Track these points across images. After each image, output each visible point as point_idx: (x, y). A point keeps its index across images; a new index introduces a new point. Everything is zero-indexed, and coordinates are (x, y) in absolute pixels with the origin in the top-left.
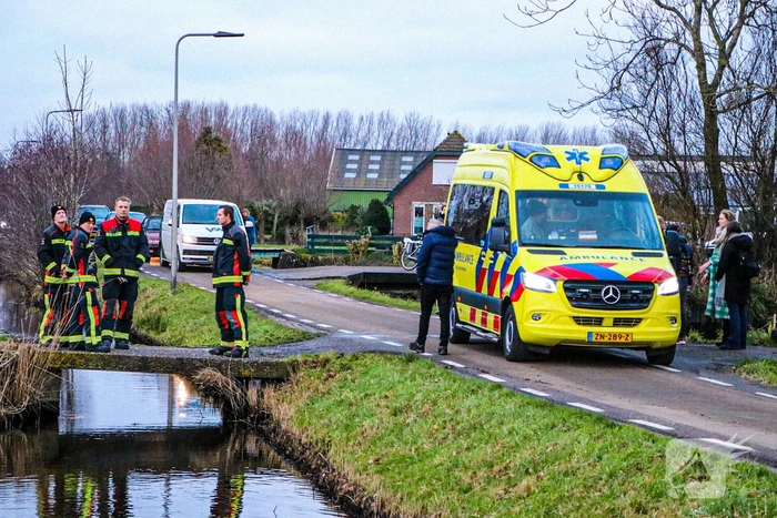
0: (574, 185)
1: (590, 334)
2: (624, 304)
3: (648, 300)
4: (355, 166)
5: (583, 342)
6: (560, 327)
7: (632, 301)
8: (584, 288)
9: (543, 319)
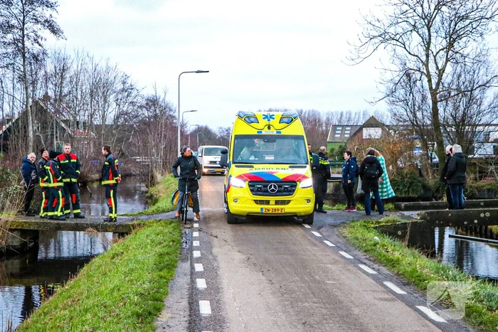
0: (265, 132)
1: (262, 209)
2: (279, 193)
3: (294, 191)
4: (340, 132)
5: (259, 213)
6: (247, 206)
7: (284, 191)
8: (259, 185)
9: (239, 201)
